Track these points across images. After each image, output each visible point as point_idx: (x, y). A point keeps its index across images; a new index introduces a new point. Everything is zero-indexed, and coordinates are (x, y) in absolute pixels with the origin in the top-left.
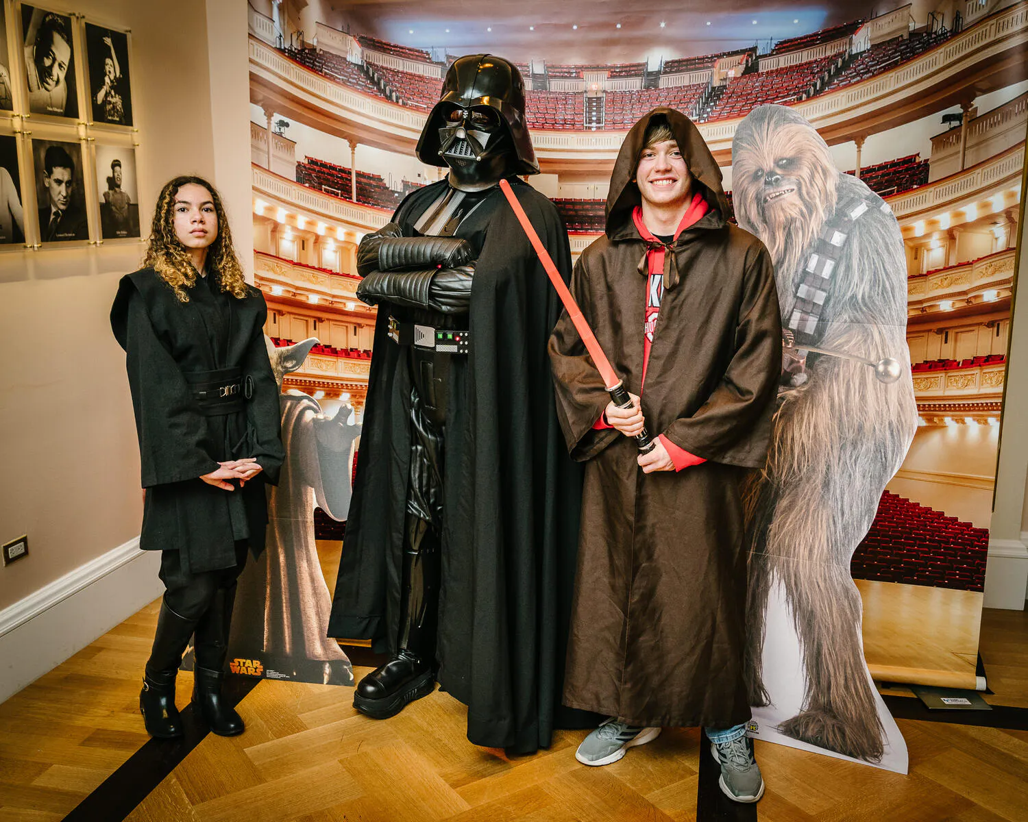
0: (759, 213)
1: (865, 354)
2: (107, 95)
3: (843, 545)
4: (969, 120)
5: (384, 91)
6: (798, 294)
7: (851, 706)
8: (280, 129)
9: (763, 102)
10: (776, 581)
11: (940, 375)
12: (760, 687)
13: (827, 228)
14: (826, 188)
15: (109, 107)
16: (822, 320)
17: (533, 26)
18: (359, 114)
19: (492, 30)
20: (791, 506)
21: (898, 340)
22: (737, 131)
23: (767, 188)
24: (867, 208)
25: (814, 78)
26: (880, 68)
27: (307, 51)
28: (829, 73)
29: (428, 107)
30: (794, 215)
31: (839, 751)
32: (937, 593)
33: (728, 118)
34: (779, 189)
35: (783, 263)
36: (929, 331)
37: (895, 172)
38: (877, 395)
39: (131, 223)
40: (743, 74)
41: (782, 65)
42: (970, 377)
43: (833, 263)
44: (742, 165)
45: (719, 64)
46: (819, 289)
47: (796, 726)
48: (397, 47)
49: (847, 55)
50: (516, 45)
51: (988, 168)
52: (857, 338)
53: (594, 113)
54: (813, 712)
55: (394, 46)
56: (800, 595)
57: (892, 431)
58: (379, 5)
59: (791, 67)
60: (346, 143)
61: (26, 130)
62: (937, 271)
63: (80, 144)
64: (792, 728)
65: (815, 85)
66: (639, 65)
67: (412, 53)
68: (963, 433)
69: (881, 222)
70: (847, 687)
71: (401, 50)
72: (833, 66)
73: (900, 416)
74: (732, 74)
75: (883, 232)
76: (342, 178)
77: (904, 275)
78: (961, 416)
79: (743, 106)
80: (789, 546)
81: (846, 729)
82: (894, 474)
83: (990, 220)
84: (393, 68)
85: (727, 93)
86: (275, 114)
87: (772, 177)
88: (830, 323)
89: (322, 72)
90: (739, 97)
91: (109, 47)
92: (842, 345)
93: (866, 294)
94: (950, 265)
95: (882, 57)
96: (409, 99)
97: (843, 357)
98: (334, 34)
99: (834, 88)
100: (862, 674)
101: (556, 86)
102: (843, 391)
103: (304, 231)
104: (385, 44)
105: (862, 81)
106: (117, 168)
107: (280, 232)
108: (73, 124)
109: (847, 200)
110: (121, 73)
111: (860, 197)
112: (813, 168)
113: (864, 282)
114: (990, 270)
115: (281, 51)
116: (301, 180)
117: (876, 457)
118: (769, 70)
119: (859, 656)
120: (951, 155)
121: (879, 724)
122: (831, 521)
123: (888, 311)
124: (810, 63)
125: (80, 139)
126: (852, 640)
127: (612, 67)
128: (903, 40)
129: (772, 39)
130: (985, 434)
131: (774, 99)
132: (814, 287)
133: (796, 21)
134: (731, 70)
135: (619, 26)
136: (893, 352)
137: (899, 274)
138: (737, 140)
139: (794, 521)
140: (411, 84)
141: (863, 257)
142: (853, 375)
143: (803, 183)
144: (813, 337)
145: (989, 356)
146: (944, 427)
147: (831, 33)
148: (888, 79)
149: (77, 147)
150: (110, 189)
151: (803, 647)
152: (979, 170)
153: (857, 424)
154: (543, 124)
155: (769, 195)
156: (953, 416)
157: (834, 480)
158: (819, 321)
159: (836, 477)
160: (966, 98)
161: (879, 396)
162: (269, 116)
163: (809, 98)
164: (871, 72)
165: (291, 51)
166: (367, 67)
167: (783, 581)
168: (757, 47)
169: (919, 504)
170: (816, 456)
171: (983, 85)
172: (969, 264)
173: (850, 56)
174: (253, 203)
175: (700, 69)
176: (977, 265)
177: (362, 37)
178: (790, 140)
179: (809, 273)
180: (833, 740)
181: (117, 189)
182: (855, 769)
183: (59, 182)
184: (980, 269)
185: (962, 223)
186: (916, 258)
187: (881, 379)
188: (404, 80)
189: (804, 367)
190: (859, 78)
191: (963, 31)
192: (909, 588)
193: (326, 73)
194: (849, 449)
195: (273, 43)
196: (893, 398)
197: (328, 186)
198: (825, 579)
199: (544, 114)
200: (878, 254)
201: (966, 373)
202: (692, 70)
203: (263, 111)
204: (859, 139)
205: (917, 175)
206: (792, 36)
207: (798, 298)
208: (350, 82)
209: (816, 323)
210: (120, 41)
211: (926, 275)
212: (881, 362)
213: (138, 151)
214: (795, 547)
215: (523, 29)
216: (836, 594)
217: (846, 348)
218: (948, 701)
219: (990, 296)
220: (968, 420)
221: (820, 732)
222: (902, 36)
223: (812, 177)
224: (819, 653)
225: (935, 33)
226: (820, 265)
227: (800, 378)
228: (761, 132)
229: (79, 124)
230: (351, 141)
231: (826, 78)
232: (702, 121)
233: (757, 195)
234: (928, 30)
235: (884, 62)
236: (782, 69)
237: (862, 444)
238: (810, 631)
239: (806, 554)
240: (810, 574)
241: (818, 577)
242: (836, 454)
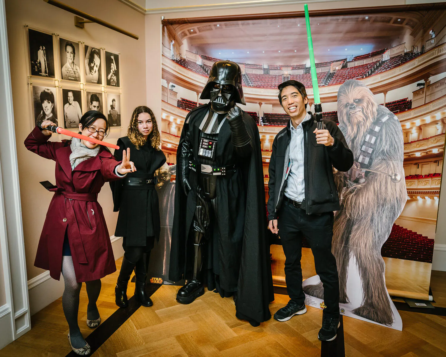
0: (347, 119)
1: (387, 172)
2: (111, 76)
3: (378, 243)
4: (427, 85)
6: (362, 149)
7: (380, 304)
8: (172, 88)
9: (349, 78)
10: (352, 256)
11: (416, 180)
12: (345, 296)
13: (373, 125)
14: (372, 109)
15: (112, 80)
16: (371, 159)
17: (264, 51)
18: (200, 83)
19: (249, 53)
20: (358, 229)
21: (400, 167)
22: (340, 89)
23: (350, 110)
24: (388, 118)
25: (368, 70)
26: (394, 66)
27: (182, 60)
28: (374, 68)
30: (360, 120)
31: (375, 321)
32: (414, 263)
33: (336, 84)
34: (355, 110)
35: (356, 137)
36: (411, 164)
37: (399, 105)
38: (391, 187)
39: (118, 121)
40: (341, 68)
41: (356, 65)
42: (427, 181)
43: (375, 138)
44: (341, 102)
45: (332, 65)
46: (370, 147)
47: (359, 311)
49: (381, 61)
50: (258, 58)
51: (434, 103)
52: (384, 166)
54: (366, 306)
55: (213, 59)
56: (361, 262)
57: (397, 201)
58: (208, 44)
59: (360, 66)
60: (195, 93)
61: (85, 89)
62: (415, 141)
63: (102, 93)
64: (357, 312)
65: (368, 72)
66: (303, 65)
68: (424, 203)
69: (394, 123)
70: (379, 297)
72: (375, 66)
73: (400, 195)
74: (337, 68)
75: (394, 127)
76: (193, 105)
77: (402, 143)
78: (424, 196)
79: (341, 80)
80: (357, 243)
81: (378, 313)
82: (398, 217)
83: (435, 122)
85: (335, 75)
86: (170, 83)
87: (352, 106)
88: (374, 160)
89: (187, 68)
90: (340, 77)
91: (113, 60)
92: (378, 168)
93: (388, 150)
94: (420, 139)
95: (394, 62)
97: (379, 173)
98: (192, 54)
99: (376, 74)
100: (385, 292)
101: (272, 72)
102: (379, 185)
103: (180, 125)
104: (211, 58)
105: (386, 71)
106: (114, 102)
107: (171, 125)
108: (100, 86)
109: (381, 114)
110: (116, 68)
111: (386, 113)
112: (368, 103)
113: (387, 145)
114: (435, 141)
115: (173, 60)
116: (179, 106)
117: (391, 210)
118: (351, 67)
119: (384, 285)
120: (420, 98)
121: (391, 311)
122: (374, 234)
123: (396, 156)
124: (367, 64)
125: (102, 92)
126: (381, 280)
127: (293, 66)
128: (402, 56)
129: (352, 56)
130: (433, 203)
131: (353, 78)
132: (368, 147)
133: (362, 49)
134: (338, 67)
135: (295, 51)
136: (398, 171)
137: (401, 142)
138: (339, 92)
139: (359, 234)
141: (387, 136)
142: (382, 179)
143: (364, 109)
144: (367, 165)
145: (435, 174)
146: (417, 200)
147: (375, 53)
148: (396, 70)
149: (101, 94)
150: (111, 109)
151: (362, 281)
152: (431, 104)
153: (384, 198)
154: (267, 86)
155: (351, 113)
156: (420, 196)
157: (375, 219)
158: (370, 159)
159: (376, 218)
160: (426, 77)
161: (392, 187)
162: (168, 83)
163: (366, 77)
164: (390, 67)
165: (177, 60)
166: (204, 66)
167: (355, 256)
168: (347, 59)
169: (407, 229)
170: (368, 210)
171: (433, 72)
172: (427, 139)
173: (382, 62)
174: (162, 114)
175: (326, 66)
176: (430, 139)
177: (203, 56)
178: (359, 93)
179: (366, 141)
180: (374, 317)
181: (114, 109)
182: (382, 328)
183: (95, 107)
184: (431, 141)
185: (425, 123)
186: (407, 136)
187: (394, 181)
189: (364, 176)
191: (425, 53)
192: (403, 261)
193: (189, 68)
194: (381, 207)
195: (170, 58)
196: (398, 188)
197: (189, 108)
198: (371, 256)
200: (393, 135)
201: (425, 180)
202: (322, 67)
203: (166, 82)
204: (385, 92)
205: (407, 105)
206: (360, 55)
207: (362, 151)
208: (197, 71)
209: (368, 160)
210: (116, 57)
211: (410, 143)
212: (393, 175)
213: (121, 96)
214: (359, 244)
215: (261, 52)
216: (375, 261)
217: (380, 169)
218: (418, 304)
219: (435, 151)
220: (427, 198)
221: (369, 313)
222: (402, 54)
223: (368, 106)
224: (368, 284)
225: (414, 53)
226: (370, 139)
227: (362, 180)
228: (348, 89)
229: (102, 86)
230: (197, 92)
231: (373, 70)
232: (326, 85)
233: (347, 112)
234: (412, 52)
235: (395, 64)
236: (356, 67)
237: (386, 205)
238: (365, 275)
239: (364, 246)
240: (365, 254)
241: (368, 255)
242: (376, 209)
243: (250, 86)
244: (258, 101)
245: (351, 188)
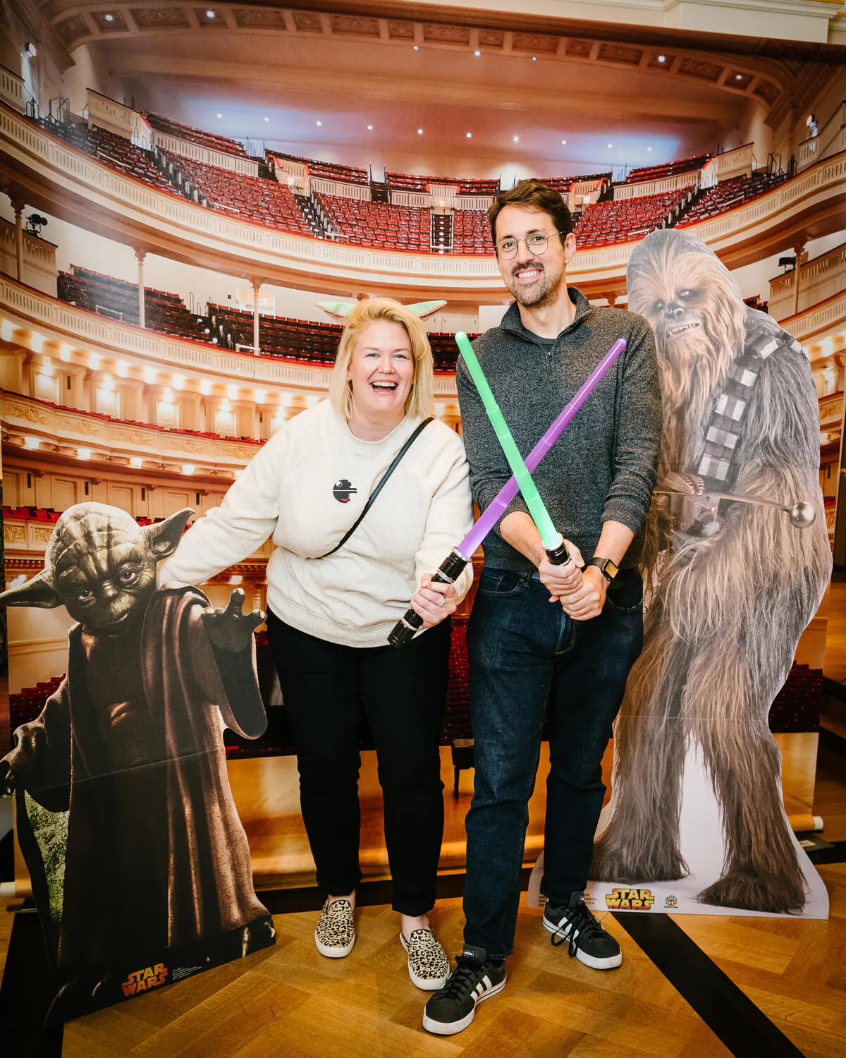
0: (661, 349)
1: (779, 499)
3: (761, 700)
4: (801, 264)
5: (182, 188)
6: (708, 438)
7: (772, 862)
8: (34, 228)
9: (618, 233)
10: (693, 744)
12: (677, 859)
13: (735, 367)
14: (732, 322)
16: (734, 465)
18: (148, 214)
19: (322, 124)
20: (705, 667)
21: (811, 483)
23: (669, 321)
24: (777, 346)
25: (665, 211)
26: (727, 206)
27: (74, 125)
28: (680, 207)
29: (241, 212)
30: (699, 351)
31: (761, 909)
34: (683, 323)
35: (690, 403)
38: (791, 540)
40: (598, 201)
41: (636, 195)
43: (744, 403)
44: (638, 296)
45: (574, 188)
46: (730, 432)
47: (717, 892)
48: (200, 133)
49: (696, 190)
50: (352, 146)
51: (818, 313)
52: (770, 483)
53: (442, 234)
54: (734, 874)
56: (718, 756)
57: (807, 577)
59: (645, 198)
60: (131, 251)
64: (713, 896)
65: (666, 219)
66: (492, 182)
67: (220, 142)
69: (791, 360)
70: (768, 843)
71: (205, 137)
72: (683, 200)
73: (815, 561)
74: (587, 200)
75: (794, 372)
76: (124, 296)
77: (816, 417)
79: (598, 237)
80: (706, 706)
81: (768, 885)
82: (809, 621)
83: (820, 363)
84: (194, 159)
85: (582, 221)
86: (28, 206)
87: (673, 309)
88: (741, 468)
89: (96, 156)
90: (594, 225)
92: (755, 490)
93: (779, 437)
95: (727, 195)
96: (216, 200)
97: (756, 503)
98: (113, 108)
99: (684, 224)
100: (783, 827)
101: (398, 198)
102: (757, 539)
103: (70, 364)
104: (184, 127)
105: (710, 217)
107: (36, 364)
109: (756, 337)
111: (769, 333)
112: (720, 301)
113: (776, 424)
115: (36, 122)
116: (64, 296)
117: (792, 605)
118: (623, 199)
119: (779, 808)
120: (786, 299)
121: (800, 874)
122: (748, 674)
123: (801, 454)
124: (662, 195)
126: (773, 796)
127: (461, 182)
128: (747, 179)
129: (626, 166)
131: (628, 231)
132: (724, 430)
133: (650, 149)
134: (588, 196)
135: (469, 135)
136: (806, 495)
137: (811, 415)
138: (632, 266)
139: (709, 681)
140: (218, 182)
141: (774, 397)
142: (767, 521)
143: (709, 318)
144: (725, 482)
147: (682, 165)
148: (734, 217)
151: (722, 809)
152: (811, 314)
153: (772, 572)
154: (383, 242)
155: (671, 330)
157: (751, 634)
158: (730, 465)
159: (752, 629)
160: (799, 243)
161: (794, 540)
162: (18, 209)
164: (718, 209)
165: (50, 123)
166: (159, 155)
167: (699, 745)
168: (611, 173)
170: (730, 610)
171: (813, 230)
173: (699, 190)
177: (152, 116)
178: (692, 270)
179: (718, 415)
180: (755, 900)
187: (796, 524)
188: (209, 175)
189: (715, 516)
190: (707, 215)
191: (797, 175)
193: (103, 158)
194: (765, 598)
195: (23, 110)
196: (807, 542)
197: (104, 306)
198: (744, 736)
199: (385, 230)
200: (790, 394)
203: (10, 202)
206: (645, 165)
207: (707, 442)
208: (136, 172)
209: (727, 469)
212: (795, 507)
214: (711, 707)
216: (755, 748)
217: (759, 493)
221: (742, 893)
222: (745, 175)
223: (718, 311)
224: (739, 813)
225: (774, 175)
226: (730, 407)
227: (712, 528)
228: (660, 259)
230: (137, 249)
231: (677, 212)
233: (659, 328)
234: (768, 171)
235: (730, 200)
236: (636, 199)
237: (778, 593)
238: (729, 792)
239: (724, 711)
240: (728, 732)
241: (737, 735)
242: (751, 603)
243: (329, 237)
244: (357, 291)
245: (681, 552)
